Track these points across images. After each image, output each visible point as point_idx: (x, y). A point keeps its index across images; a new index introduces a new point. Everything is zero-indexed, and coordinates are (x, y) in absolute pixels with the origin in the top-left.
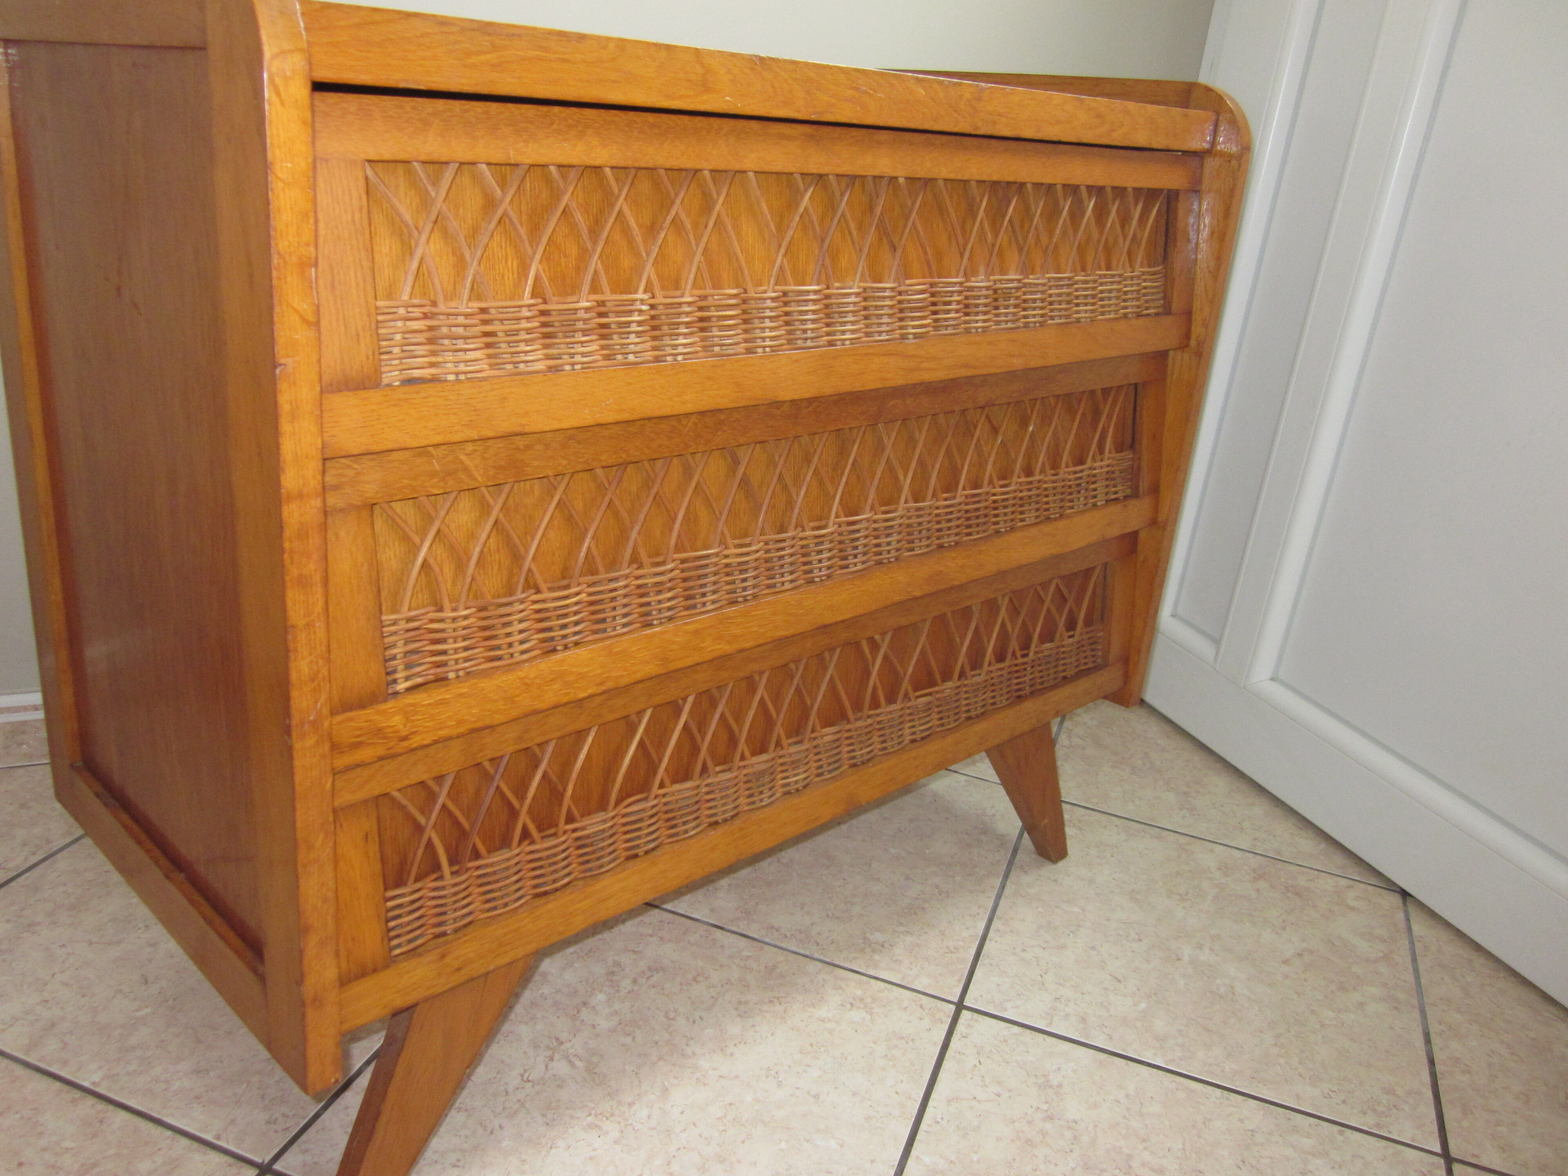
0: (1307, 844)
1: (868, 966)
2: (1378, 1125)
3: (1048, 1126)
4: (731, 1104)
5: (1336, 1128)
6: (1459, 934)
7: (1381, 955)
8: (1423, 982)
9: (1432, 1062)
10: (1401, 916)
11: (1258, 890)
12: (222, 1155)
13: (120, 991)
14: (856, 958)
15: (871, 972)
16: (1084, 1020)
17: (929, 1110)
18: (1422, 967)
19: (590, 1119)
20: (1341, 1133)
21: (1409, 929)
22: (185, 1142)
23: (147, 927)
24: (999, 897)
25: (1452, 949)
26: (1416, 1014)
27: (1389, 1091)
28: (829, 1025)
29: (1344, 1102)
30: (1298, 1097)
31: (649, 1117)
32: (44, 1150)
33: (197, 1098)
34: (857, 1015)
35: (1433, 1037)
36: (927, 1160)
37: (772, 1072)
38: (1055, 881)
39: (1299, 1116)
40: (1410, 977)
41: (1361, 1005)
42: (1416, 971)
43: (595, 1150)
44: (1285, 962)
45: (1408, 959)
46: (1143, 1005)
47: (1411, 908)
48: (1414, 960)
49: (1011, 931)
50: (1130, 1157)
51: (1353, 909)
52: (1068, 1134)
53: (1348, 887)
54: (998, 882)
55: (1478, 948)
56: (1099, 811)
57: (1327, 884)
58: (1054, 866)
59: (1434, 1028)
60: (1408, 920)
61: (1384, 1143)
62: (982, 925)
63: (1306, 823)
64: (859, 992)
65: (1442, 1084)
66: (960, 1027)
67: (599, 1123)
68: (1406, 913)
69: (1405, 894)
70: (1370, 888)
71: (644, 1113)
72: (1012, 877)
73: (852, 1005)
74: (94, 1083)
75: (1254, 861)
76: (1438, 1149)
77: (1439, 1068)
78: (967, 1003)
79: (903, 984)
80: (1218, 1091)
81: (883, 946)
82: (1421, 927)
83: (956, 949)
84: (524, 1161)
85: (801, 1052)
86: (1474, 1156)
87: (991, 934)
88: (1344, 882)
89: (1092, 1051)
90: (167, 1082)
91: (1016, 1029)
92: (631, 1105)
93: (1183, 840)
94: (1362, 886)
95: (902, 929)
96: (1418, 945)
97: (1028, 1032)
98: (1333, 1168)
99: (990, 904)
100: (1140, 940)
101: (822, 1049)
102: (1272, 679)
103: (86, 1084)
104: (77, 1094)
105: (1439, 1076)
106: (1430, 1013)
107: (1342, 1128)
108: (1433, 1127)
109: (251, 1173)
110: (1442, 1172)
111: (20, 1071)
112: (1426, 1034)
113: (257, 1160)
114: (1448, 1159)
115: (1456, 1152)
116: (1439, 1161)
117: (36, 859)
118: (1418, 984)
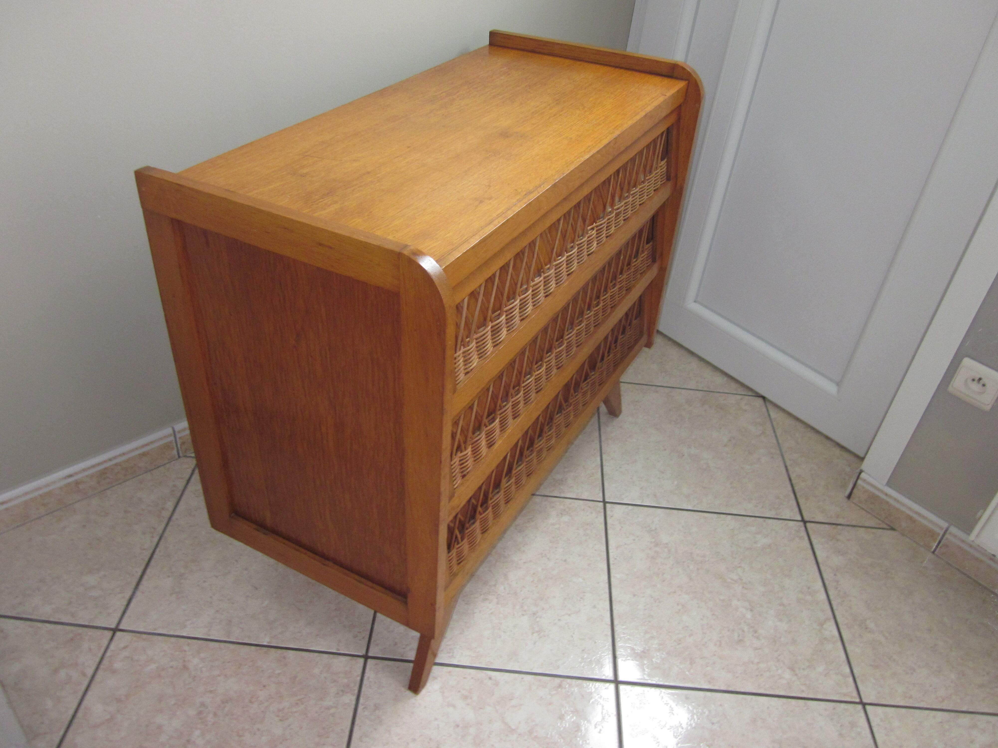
0: (719, 380)
1: (560, 493)
2: (777, 514)
3: (657, 549)
4: (534, 574)
5: (762, 519)
6: (789, 414)
7: (761, 432)
8: (780, 441)
9: (790, 479)
10: (764, 409)
11: (705, 410)
12: (345, 657)
13: (248, 596)
14: (553, 490)
15: (563, 495)
16: (655, 496)
17: (611, 555)
18: (778, 434)
19: (482, 597)
20: (765, 521)
21: (769, 415)
22: (326, 656)
23: (237, 561)
24: (600, 442)
25: (789, 422)
26: (780, 459)
27: (778, 498)
28: (557, 526)
29: (762, 507)
30: (746, 510)
31: (505, 589)
32: (270, 677)
33: (317, 635)
34: (565, 518)
35: (789, 467)
36: (618, 576)
37: (543, 555)
38: (621, 427)
39: (748, 518)
40: (774, 441)
41: (759, 459)
42: (776, 436)
43: (491, 609)
44: (725, 446)
45: (772, 431)
46: (676, 483)
47: (768, 404)
48: (774, 432)
49: (612, 459)
50: (691, 553)
51: (746, 411)
52: (666, 550)
53: (741, 399)
54: (597, 434)
55: (797, 419)
56: (627, 383)
57: (732, 400)
58: (617, 419)
59: (788, 463)
60: (768, 411)
61: (781, 521)
62: (598, 459)
63: (716, 368)
64: (562, 507)
65: (796, 489)
66: (608, 513)
67: (487, 597)
68: (766, 407)
69: (764, 398)
70: (750, 398)
71: (502, 588)
72: (602, 430)
73: (561, 514)
74: (268, 643)
75: (699, 394)
76: (799, 518)
77: (794, 481)
78: (607, 500)
79: (577, 498)
80: (715, 515)
81: (562, 481)
82: (774, 414)
83: (593, 474)
84: (466, 623)
85: (551, 542)
86: (813, 518)
87: (604, 463)
88: (739, 397)
89: (663, 510)
90: (299, 632)
91: (630, 507)
92: (495, 585)
93: (667, 390)
94: (747, 397)
95: (566, 470)
96: (775, 423)
97: (635, 507)
98: (765, 537)
99: (598, 446)
100: (665, 450)
101: (558, 538)
102: (695, 302)
103: (265, 644)
104: (265, 649)
105: (794, 486)
106: (786, 457)
107: (764, 519)
108: (796, 509)
109: (362, 660)
110: (803, 528)
111: (232, 646)
112: (786, 467)
113: (361, 654)
114: (804, 522)
115: (806, 518)
116: (801, 524)
117: (156, 539)
118: (778, 443)
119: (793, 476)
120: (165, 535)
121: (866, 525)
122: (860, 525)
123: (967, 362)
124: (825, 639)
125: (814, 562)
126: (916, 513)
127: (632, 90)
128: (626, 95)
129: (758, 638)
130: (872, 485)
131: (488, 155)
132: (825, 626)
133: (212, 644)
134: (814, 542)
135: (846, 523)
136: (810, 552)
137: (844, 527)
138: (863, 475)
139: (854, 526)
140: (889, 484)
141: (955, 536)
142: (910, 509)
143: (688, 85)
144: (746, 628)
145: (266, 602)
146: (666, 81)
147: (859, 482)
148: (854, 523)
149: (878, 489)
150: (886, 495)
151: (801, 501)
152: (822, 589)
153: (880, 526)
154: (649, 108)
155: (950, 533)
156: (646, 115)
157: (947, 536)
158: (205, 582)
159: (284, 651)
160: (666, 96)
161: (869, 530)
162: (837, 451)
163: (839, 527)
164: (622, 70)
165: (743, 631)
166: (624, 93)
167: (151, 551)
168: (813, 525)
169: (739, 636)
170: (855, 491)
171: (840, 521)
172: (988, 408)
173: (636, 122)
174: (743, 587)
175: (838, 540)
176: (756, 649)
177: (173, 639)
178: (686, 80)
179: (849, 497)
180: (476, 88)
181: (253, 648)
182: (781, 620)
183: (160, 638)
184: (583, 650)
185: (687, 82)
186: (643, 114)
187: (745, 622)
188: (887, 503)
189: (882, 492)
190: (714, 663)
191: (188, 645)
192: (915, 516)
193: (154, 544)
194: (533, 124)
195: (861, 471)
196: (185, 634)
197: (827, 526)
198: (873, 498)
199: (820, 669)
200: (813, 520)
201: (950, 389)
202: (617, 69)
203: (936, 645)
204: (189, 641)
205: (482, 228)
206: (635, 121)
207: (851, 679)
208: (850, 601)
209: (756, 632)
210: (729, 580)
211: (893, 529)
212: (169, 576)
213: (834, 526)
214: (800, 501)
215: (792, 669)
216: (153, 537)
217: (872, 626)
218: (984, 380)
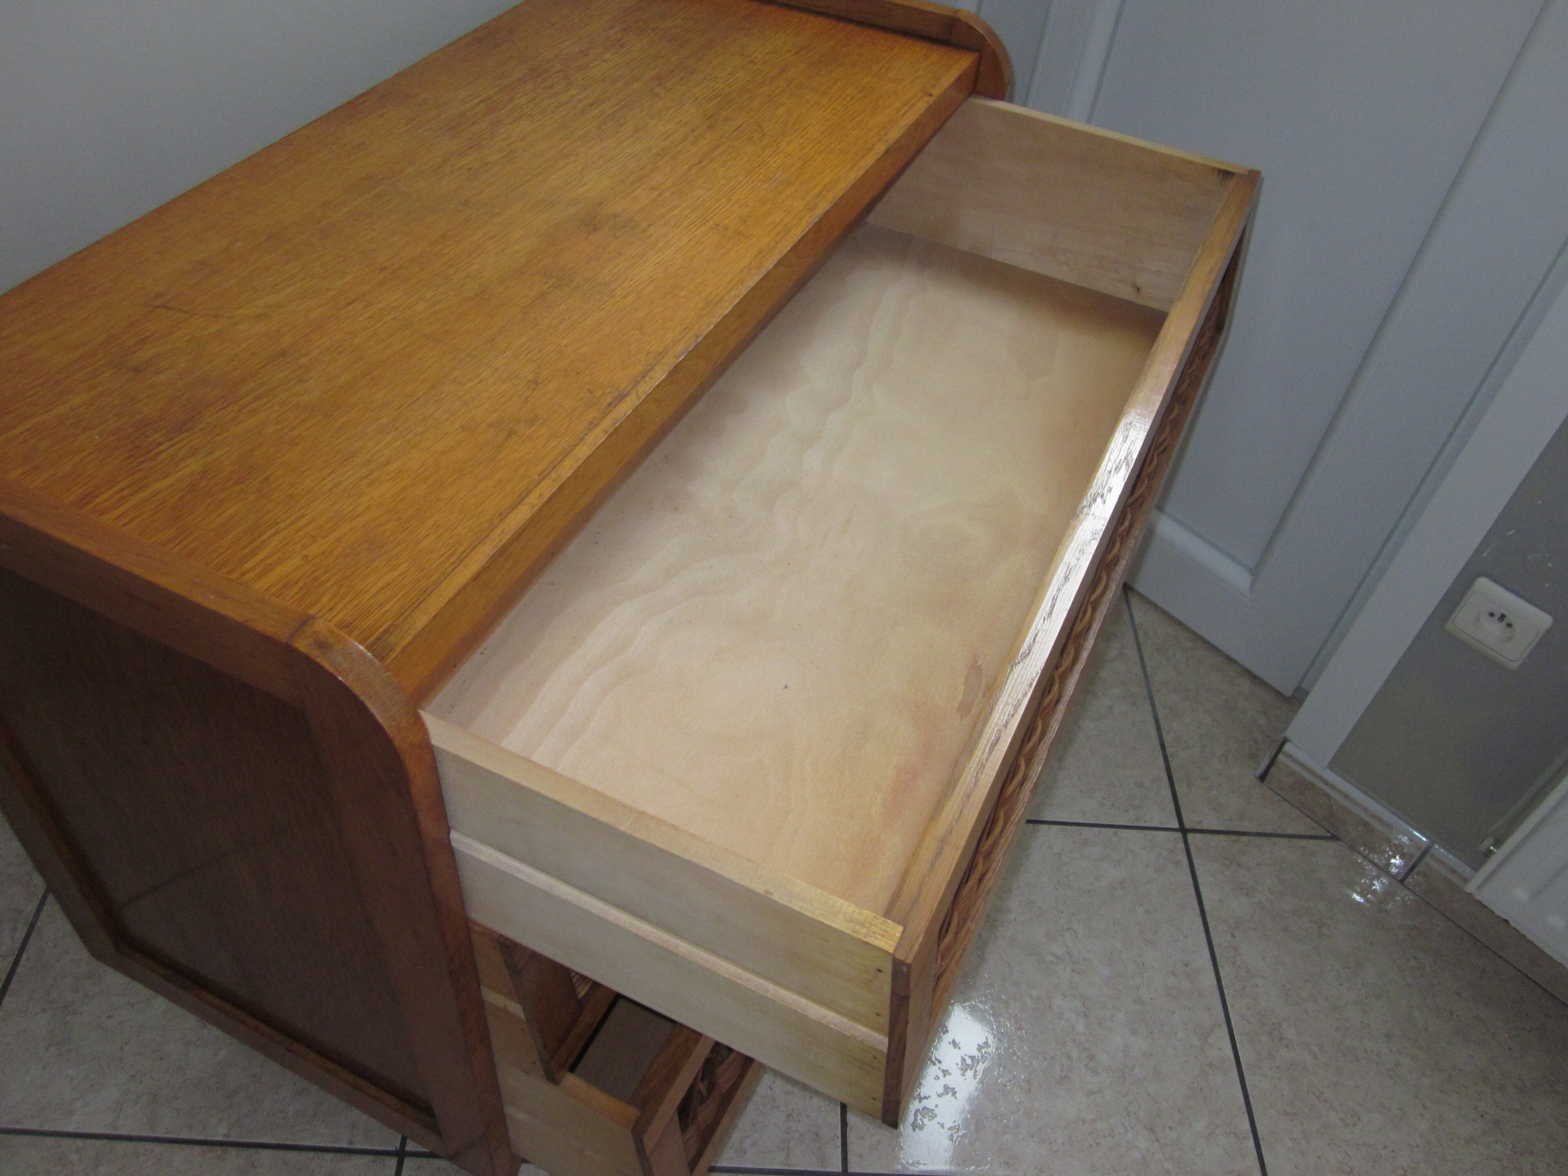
2: (1137, 818)
5: (1112, 830)
6: (1167, 615)
7: (1116, 653)
10: (1124, 606)
12: (364, 1156)
18: (1146, 655)
20: (1115, 834)
21: (1132, 618)
22: (329, 1156)
25: (1166, 630)
26: (1147, 705)
27: (1140, 785)
29: (1113, 806)
33: (314, 1115)
35: (1162, 723)
40: (1138, 669)
41: (1110, 708)
42: (1142, 660)
45: (1135, 651)
48: (1139, 649)
55: (1180, 624)
59: (1161, 714)
61: (1144, 832)
65: (1172, 764)
68: (1127, 600)
74: (224, 1136)
76: (1175, 824)
82: (1140, 615)
86: (1199, 822)
90: (282, 1111)
96: (1140, 633)
98: (1115, 867)
103: (220, 1138)
104: (218, 1150)
105: (1170, 759)
106: (1157, 701)
107: (1115, 830)
108: (1171, 807)
109: (393, 1162)
110: (1181, 845)
111: (158, 1148)
112: (1157, 721)
113: (392, 1149)
114: (1184, 831)
115: (1188, 825)
116: (1179, 835)
117: (21, 935)
118: (1145, 673)
119: (1167, 739)
120: (39, 924)
121: (1290, 831)
122: (1279, 832)
123: (1483, 583)
124: (1211, 1065)
125: (1198, 911)
126: (1375, 817)
127: (864, 82)
128: (852, 98)
129: (1095, 1072)
130: (1303, 766)
131: (547, 286)
132: (1210, 1040)
133: (121, 1146)
134: (1199, 871)
135: (1255, 830)
136: (1192, 891)
137: (1251, 838)
138: (1287, 747)
139: (1270, 835)
140: (1333, 765)
141: (1440, 861)
142: (1366, 810)
143: (979, 63)
144: (1075, 1054)
145: (223, 1053)
146: (937, 54)
147: (1281, 757)
148: (1269, 829)
149: (1313, 773)
150: (1327, 783)
151: (1180, 789)
152: (1210, 966)
153: (1313, 833)
154: (895, 133)
155: (1432, 856)
156: (887, 152)
157: (1427, 859)
158: (110, 1017)
159: (253, 1151)
160: (931, 95)
161: (1294, 841)
162: (1245, 685)
163: (1244, 839)
164: (851, 27)
165: (1070, 1058)
166: (848, 92)
167: (12, 959)
168: (1198, 836)
169: (1062, 1070)
170: (1273, 770)
171: (1246, 826)
172: (1515, 666)
173: (866, 174)
174: (1073, 971)
175: (1240, 865)
176: (1091, 1093)
177: (50, 1141)
178: (975, 51)
179: (1263, 778)
180: (551, 87)
181: (197, 1149)
182: (1135, 1033)
183: (26, 1139)
184: (789, 1115)
185: (977, 55)
186: (880, 149)
187: (1074, 1040)
188: (1327, 795)
189: (1320, 778)
190: (1017, 1126)
191: (78, 1150)
192: (1374, 823)
193: (18, 945)
194: (654, 189)
195: (1285, 741)
196: (71, 1129)
197: (1222, 837)
198: (1303, 786)
199: (1200, 1126)
200: (1198, 827)
201: (1449, 626)
202: (841, 25)
203: (1398, 1064)
204: (79, 1142)
205: (503, 516)
206: (862, 172)
207: (1251, 1142)
208: (1257, 986)
209: (1091, 1058)
210: (1050, 958)
211: (1334, 838)
212: (44, 1010)
213: (1234, 837)
214: (1177, 788)
215: (1152, 1130)
216: (15, 930)
217: (1290, 1033)
218: (1510, 618)
